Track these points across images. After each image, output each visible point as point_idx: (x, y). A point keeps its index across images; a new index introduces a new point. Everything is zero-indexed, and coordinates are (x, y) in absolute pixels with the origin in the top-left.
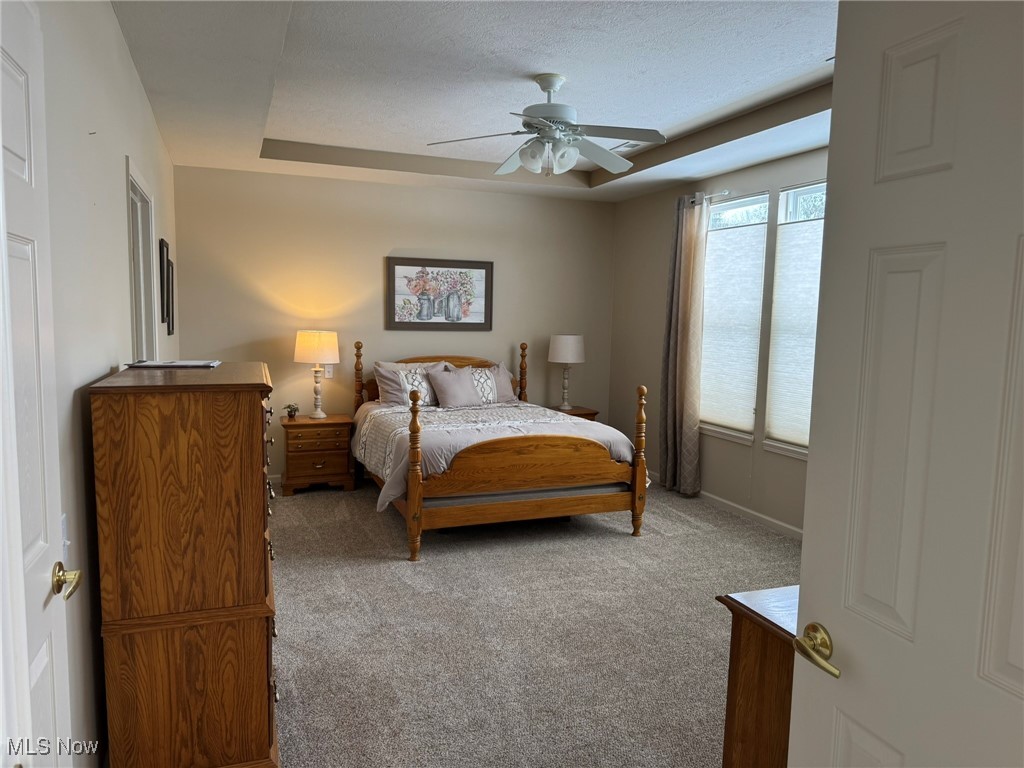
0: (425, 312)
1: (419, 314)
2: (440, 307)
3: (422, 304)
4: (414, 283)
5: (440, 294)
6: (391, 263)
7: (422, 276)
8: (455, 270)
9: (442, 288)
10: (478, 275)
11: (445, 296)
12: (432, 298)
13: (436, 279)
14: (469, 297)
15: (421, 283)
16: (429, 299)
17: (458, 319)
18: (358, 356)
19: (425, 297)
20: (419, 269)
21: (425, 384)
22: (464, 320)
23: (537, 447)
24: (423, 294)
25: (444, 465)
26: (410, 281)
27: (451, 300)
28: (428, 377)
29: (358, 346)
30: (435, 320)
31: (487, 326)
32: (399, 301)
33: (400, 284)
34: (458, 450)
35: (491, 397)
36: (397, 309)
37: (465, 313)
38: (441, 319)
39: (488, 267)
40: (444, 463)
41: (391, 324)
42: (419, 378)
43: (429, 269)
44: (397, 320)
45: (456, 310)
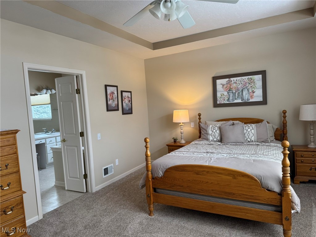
0: (231, 98)
1: (228, 100)
2: (239, 95)
3: (229, 95)
4: (225, 86)
5: (238, 90)
6: (215, 79)
7: (229, 83)
8: (245, 77)
9: (239, 87)
10: (258, 78)
11: (241, 90)
12: (234, 92)
13: (236, 83)
14: (253, 89)
15: (229, 85)
16: (233, 92)
17: (248, 100)
18: (200, 119)
19: (231, 92)
20: (227, 79)
22: (251, 100)
24: (230, 90)
25: (161, 174)
26: (223, 85)
27: (244, 91)
29: (199, 115)
30: (236, 101)
31: (264, 102)
32: (219, 95)
33: (219, 87)
34: (168, 167)
36: (218, 98)
37: (252, 97)
38: (239, 101)
39: (263, 73)
41: (216, 105)
43: (232, 79)
44: (218, 103)
45: (247, 96)
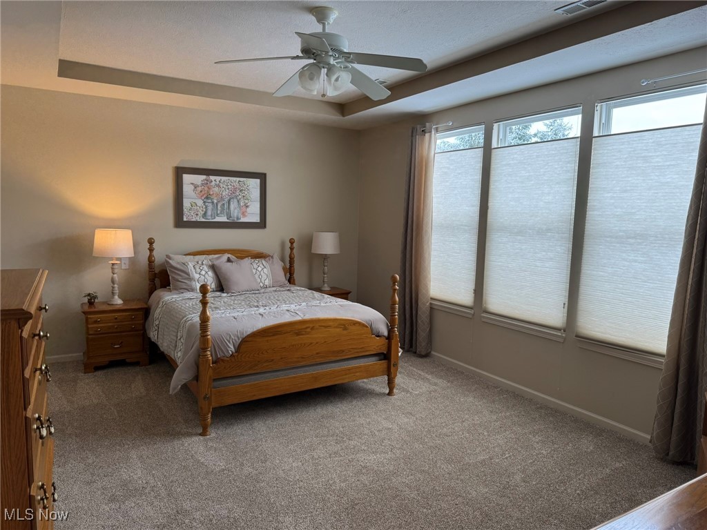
0: (209, 213)
1: (205, 215)
2: (223, 209)
3: (206, 207)
4: (199, 189)
5: (222, 199)
6: (179, 172)
7: (206, 183)
8: (235, 179)
9: (224, 194)
10: (254, 184)
11: (226, 200)
12: (215, 201)
13: (219, 186)
14: (247, 201)
15: (206, 189)
16: (213, 203)
17: (238, 218)
18: (151, 250)
19: (210, 201)
20: (204, 177)
21: (210, 273)
22: (243, 220)
23: (312, 328)
24: (207, 198)
25: (232, 348)
26: (196, 187)
27: (231, 203)
28: (213, 268)
29: (151, 242)
30: (218, 219)
31: (262, 224)
32: (186, 203)
33: (187, 189)
34: (245, 335)
35: (267, 283)
36: (185, 210)
37: (244, 214)
38: (223, 219)
39: (262, 177)
40: (232, 347)
41: (180, 222)
42: (206, 268)
43: (212, 178)
44: (185, 219)
45: (236, 211)
